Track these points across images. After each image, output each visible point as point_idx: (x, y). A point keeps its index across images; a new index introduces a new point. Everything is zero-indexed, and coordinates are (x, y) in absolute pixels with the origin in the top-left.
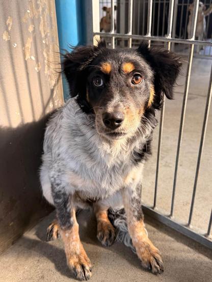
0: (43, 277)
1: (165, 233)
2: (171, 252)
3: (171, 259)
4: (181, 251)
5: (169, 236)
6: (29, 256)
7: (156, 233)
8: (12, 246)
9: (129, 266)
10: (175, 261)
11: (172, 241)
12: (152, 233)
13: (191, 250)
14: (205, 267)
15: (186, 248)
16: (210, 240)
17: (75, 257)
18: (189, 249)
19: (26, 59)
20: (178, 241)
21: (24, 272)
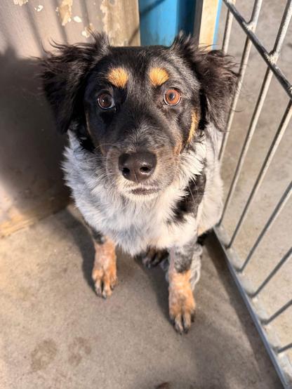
0: (65, 270)
1: (224, 284)
2: (213, 312)
3: (207, 321)
4: (226, 318)
5: (227, 290)
6: (64, 237)
7: (214, 278)
8: (52, 216)
9: (156, 304)
10: (209, 326)
11: (225, 299)
12: (208, 275)
13: (239, 324)
14: (238, 353)
15: (235, 317)
16: (263, 330)
17: (101, 270)
18: (238, 320)
19: (63, 24)
20: (231, 303)
21: (51, 255)
